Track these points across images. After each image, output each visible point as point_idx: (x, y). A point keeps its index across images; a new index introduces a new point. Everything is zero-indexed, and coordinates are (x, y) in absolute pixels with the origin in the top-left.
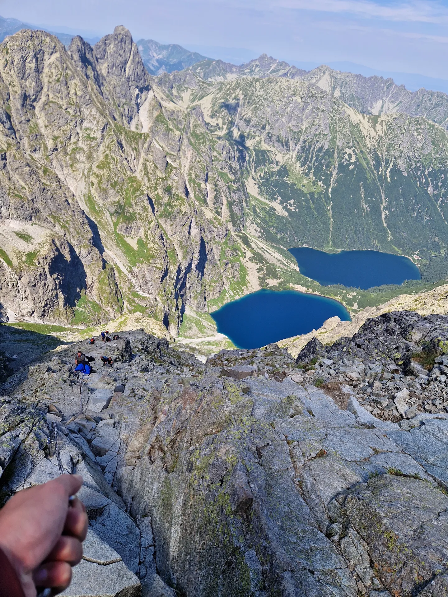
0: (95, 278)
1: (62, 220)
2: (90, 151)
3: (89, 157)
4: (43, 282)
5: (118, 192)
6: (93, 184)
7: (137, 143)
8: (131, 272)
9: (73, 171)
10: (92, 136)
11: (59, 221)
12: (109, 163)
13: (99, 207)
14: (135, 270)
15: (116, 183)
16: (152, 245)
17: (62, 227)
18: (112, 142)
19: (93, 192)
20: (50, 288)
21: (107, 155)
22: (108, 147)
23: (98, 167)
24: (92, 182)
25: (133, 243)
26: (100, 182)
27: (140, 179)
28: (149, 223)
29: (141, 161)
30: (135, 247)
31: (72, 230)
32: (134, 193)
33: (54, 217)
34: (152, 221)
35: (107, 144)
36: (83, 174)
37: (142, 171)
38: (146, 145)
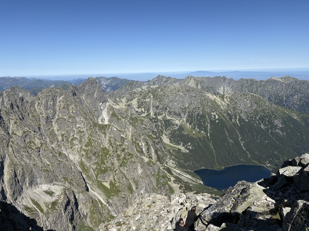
0: (88, 210)
1: (69, 179)
2: (81, 139)
3: (80, 141)
4: (60, 219)
5: (97, 157)
6: (83, 155)
7: (105, 130)
8: (108, 203)
9: (72, 150)
10: (81, 131)
11: (67, 180)
12: (92, 143)
13: (87, 168)
14: (110, 201)
15: (95, 153)
16: (118, 184)
17: (69, 183)
18: (92, 132)
19: (83, 159)
20: (64, 222)
21: (90, 139)
22: (90, 135)
23: (85, 146)
24: (82, 155)
25: (107, 185)
26: (87, 154)
27: (108, 148)
28: (115, 171)
29: (107, 138)
30: (109, 187)
31: (74, 184)
32: (105, 156)
33: (65, 178)
34: (117, 170)
35: (90, 133)
36: (78, 151)
37: (108, 143)
38: (109, 130)
